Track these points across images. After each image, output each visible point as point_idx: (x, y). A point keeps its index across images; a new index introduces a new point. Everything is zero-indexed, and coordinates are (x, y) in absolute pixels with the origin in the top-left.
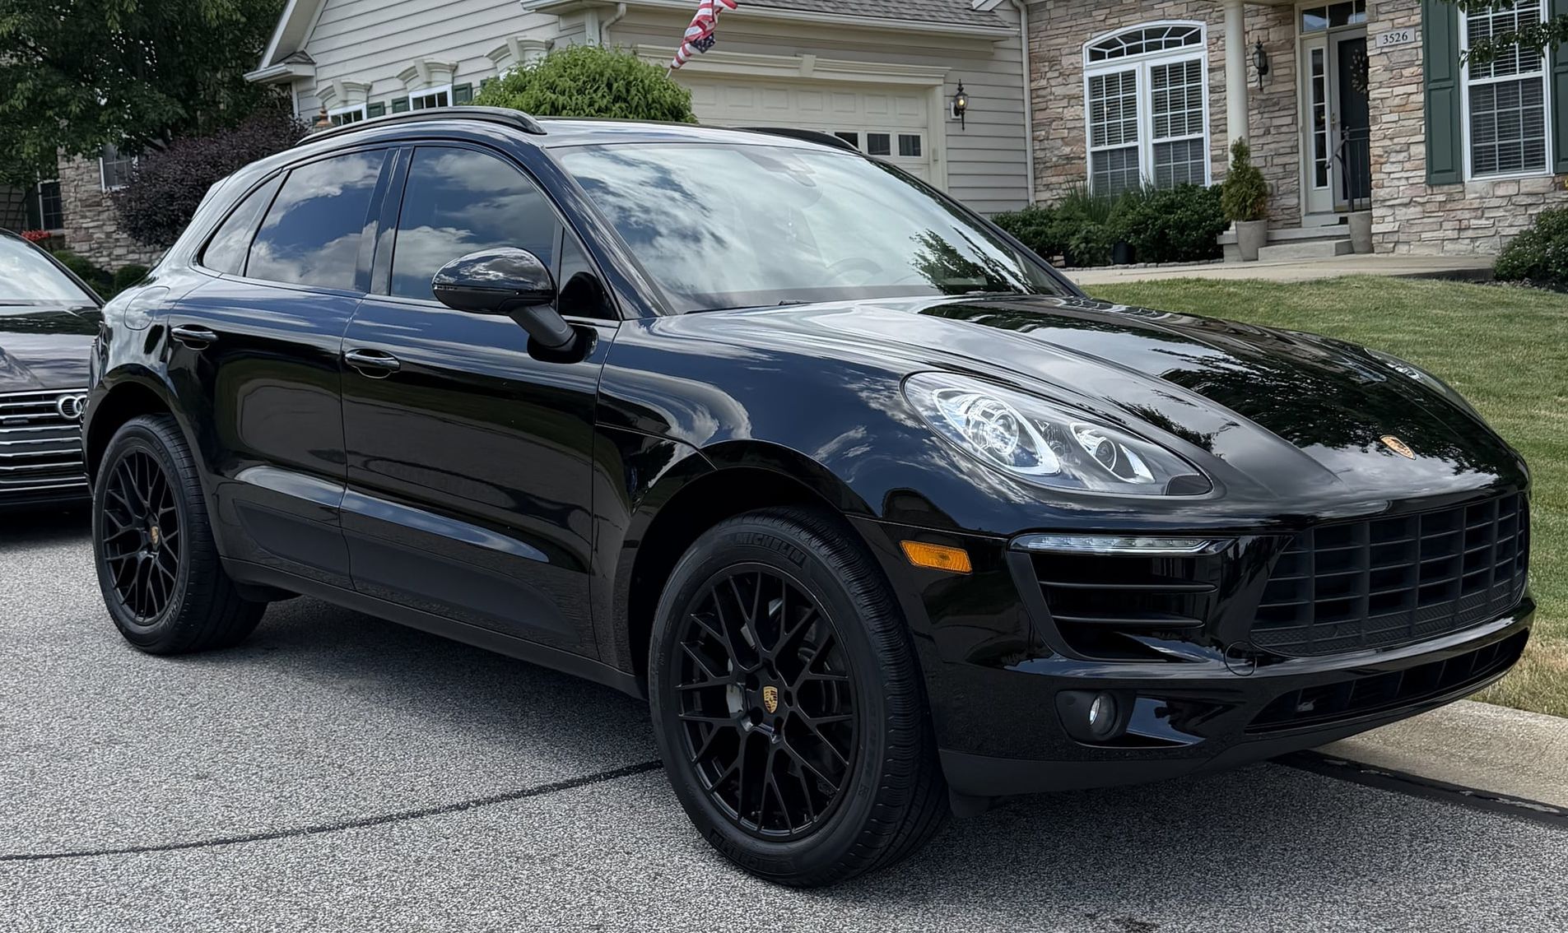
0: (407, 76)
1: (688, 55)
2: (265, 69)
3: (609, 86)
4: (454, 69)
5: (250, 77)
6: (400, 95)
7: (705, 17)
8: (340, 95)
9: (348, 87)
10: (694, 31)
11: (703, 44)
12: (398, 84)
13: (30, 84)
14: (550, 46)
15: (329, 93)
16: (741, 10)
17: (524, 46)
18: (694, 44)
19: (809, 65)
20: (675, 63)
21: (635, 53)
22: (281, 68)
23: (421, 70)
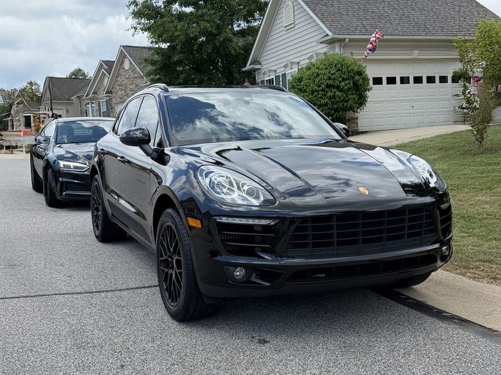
0: (285, 66)
1: (368, 54)
2: (248, 67)
3: (336, 66)
4: (298, 63)
5: (244, 69)
6: (284, 73)
7: (373, 41)
8: (268, 74)
9: (270, 71)
10: (369, 46)
11: (373, 50)
12: (283, 69)
13: (184, 75)
14: (325, 54)
15: (265, 73)
16: (385, 37)
17: (317, 54)
18: (370, 50)
19: (416, 54)
20: (364, 57)
21: (352, 54)
22: (252, 66)
23: (289, 64)
